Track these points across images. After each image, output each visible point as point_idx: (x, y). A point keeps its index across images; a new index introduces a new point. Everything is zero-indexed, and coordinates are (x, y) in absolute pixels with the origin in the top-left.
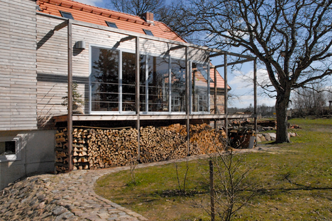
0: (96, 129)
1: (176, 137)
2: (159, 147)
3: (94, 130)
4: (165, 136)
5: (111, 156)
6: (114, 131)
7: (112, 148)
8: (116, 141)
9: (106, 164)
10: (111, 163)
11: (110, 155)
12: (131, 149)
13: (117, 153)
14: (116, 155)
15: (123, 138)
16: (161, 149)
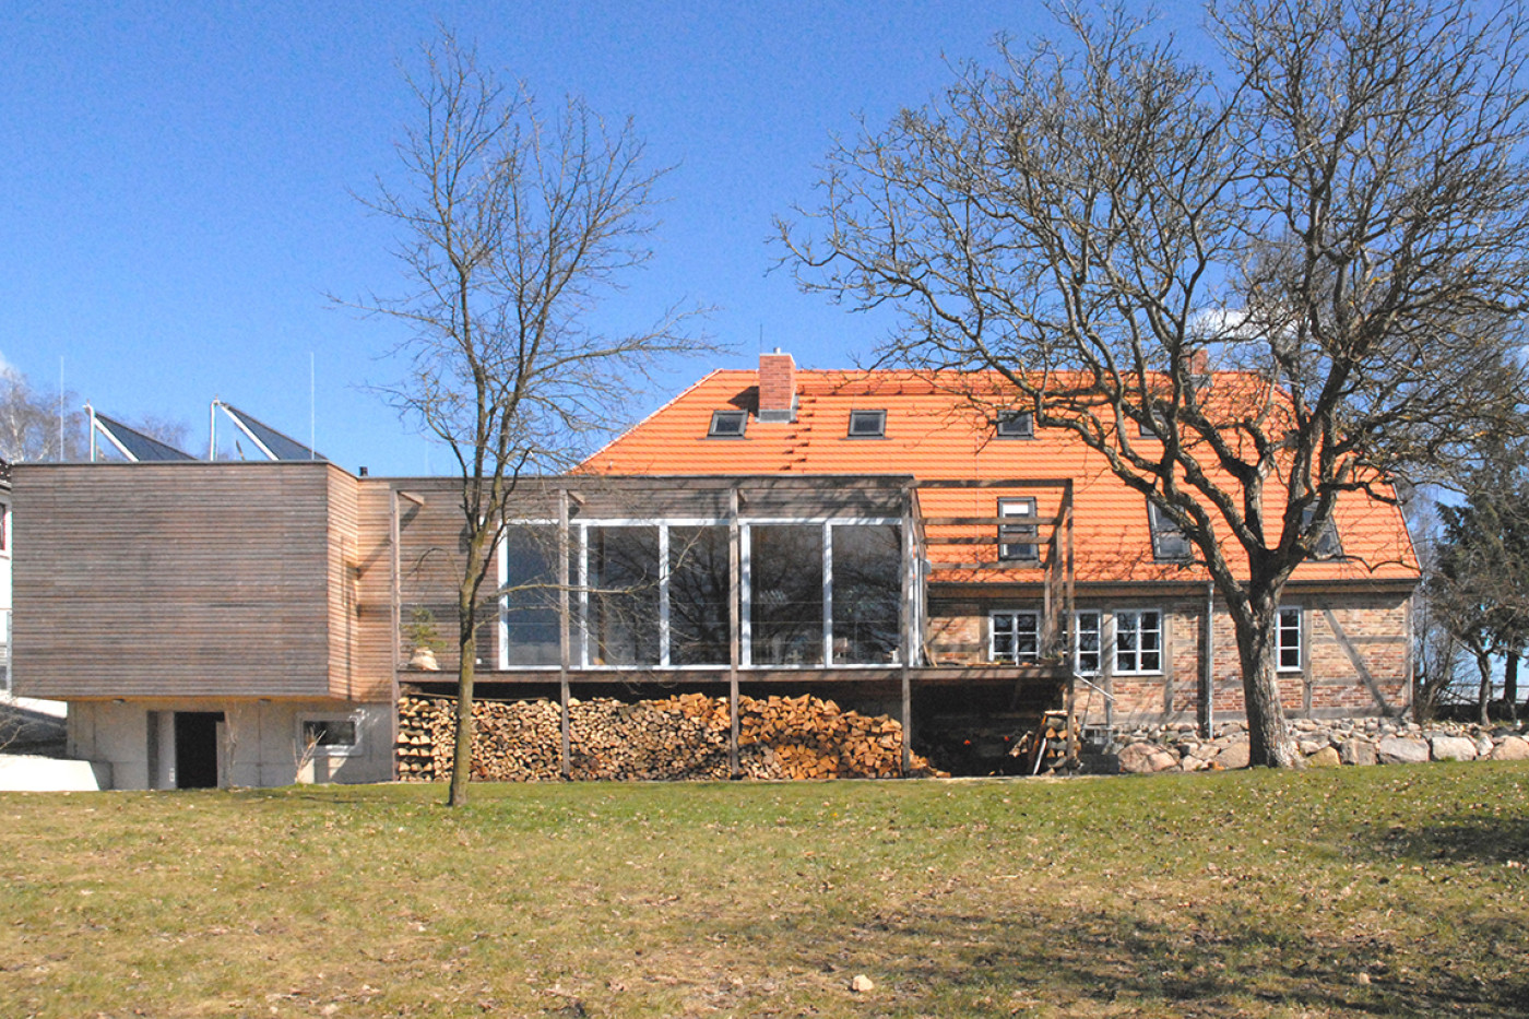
0: (450, 701)
1: (684, 727)
2: (627, 749)
3: (446, 702)
4: (645, 724)
5: (485, 758)
6: (493, 705)
7: (488, 742)
8: (498, 729)
9: (475, 773)
10: (487, 772)
11: (482, 756)
12: (540, 746)
13: (500, 753)
14: (498, 757)
15: (517, 722)
16: (635, 755)
